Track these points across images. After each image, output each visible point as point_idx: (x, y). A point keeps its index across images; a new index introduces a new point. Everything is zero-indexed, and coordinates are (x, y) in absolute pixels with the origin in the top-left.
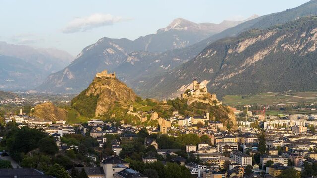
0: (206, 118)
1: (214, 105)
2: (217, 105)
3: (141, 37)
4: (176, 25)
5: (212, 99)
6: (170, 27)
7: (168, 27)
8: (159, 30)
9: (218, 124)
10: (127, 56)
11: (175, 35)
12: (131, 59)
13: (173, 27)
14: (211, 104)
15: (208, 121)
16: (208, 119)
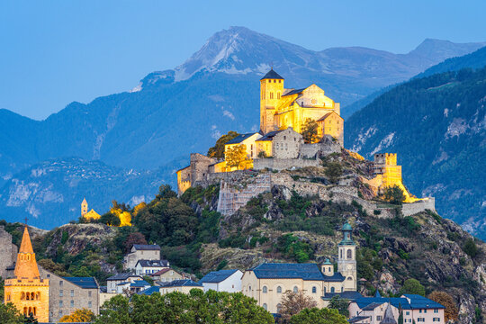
0: (338, 277)
1: (385, 215)
2: (407, 211)
3: (74, 105)
4: (221, 56)
5: (376, 183)
6: (199, 63)
7: (189, 66)
8: (151, 76)
9: (416, 314)
10: (9, 183)
11: (217, 98)
12: (26, 195)
13: (211, 65)
14: (369, 209)
15: (345, 294)
16: (350, 285)
